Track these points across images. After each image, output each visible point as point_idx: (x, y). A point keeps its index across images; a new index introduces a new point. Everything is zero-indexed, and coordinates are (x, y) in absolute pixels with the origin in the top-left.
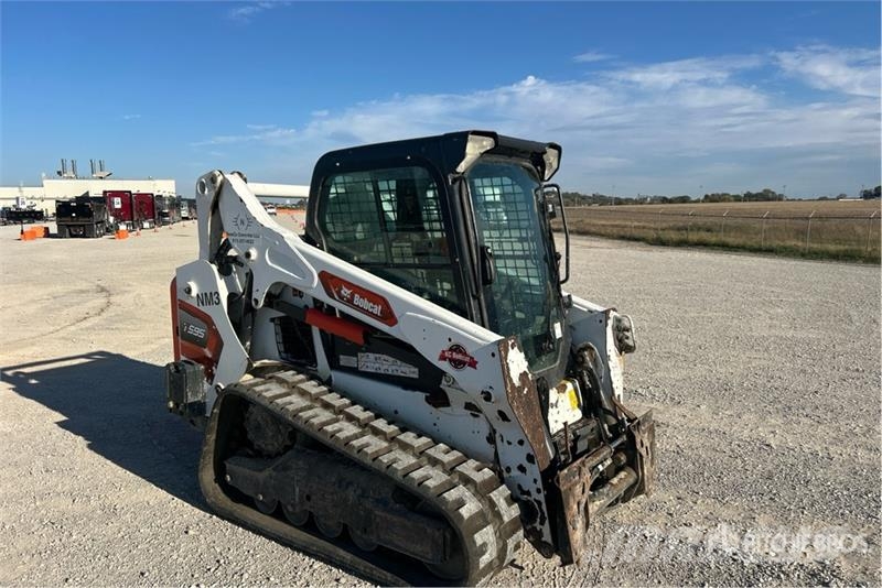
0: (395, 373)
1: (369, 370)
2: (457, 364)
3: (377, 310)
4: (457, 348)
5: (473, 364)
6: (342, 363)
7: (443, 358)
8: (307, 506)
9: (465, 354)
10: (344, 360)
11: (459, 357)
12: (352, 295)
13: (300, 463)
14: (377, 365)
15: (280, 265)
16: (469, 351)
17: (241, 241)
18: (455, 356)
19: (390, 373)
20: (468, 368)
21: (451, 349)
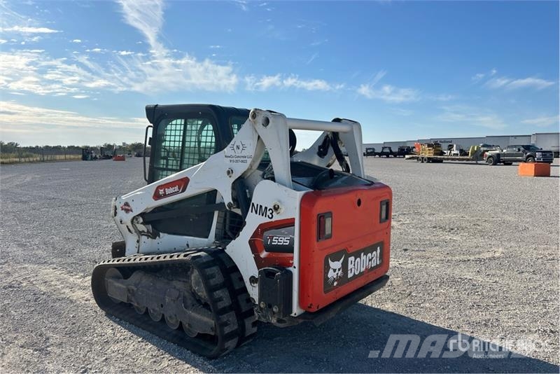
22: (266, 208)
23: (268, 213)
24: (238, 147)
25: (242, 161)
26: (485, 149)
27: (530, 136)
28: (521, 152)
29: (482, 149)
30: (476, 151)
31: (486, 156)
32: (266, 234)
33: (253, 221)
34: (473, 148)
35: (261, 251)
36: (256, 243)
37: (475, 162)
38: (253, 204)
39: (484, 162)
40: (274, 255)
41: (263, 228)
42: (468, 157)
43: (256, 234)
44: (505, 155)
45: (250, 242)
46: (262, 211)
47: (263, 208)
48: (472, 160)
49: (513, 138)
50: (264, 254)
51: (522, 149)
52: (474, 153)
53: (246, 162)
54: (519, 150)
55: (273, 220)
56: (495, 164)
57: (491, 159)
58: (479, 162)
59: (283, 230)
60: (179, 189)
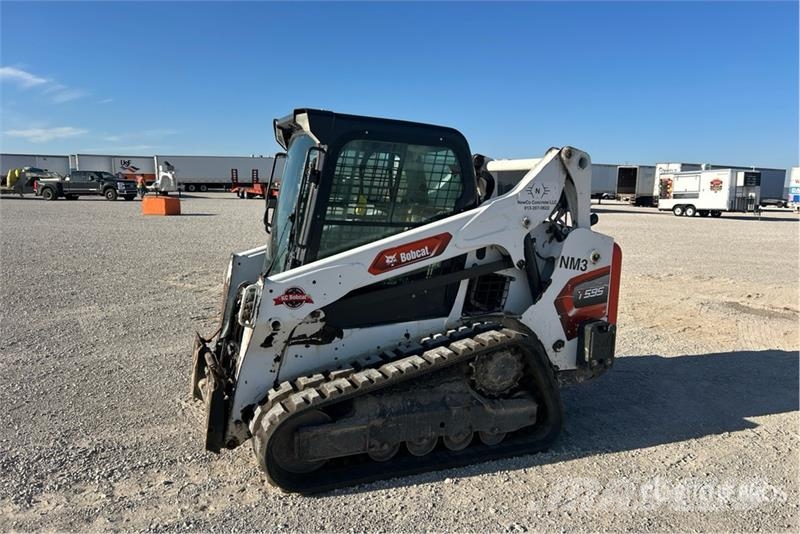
22: (579, 260)
23: (582, 265)
24: (538, 191)
25: (543, 208)
26: (35, 175)
27: (68, 157)
28: (95, 181)
29: (28, 174)
30: (18, 178)
31: (38, 186)
32: (577, 289)
33: (560, 277)
34: (13, 173)
35: (570, 309)
36: (564, 301)
37: (18, 195)
38: (563, 258)
39: (33, 195)
40: (585, 309)
41: (574, 283)
42: (6, 188)
43: (565, 291)
44: (68, 185)
45: (556, 302)
46: (573, 263)
47: (576, 261)
48: (14, 192)
49: (42, 159)
50: (573, 312)
51: (96, 177)
52: (15, 181)
53: (548, 208)
54: (93, 178)
55: (586, 272)
56: (55, 198)
57: (49, 191)
58: (25, 196)
59: (596, 281)
60: (430, 250)
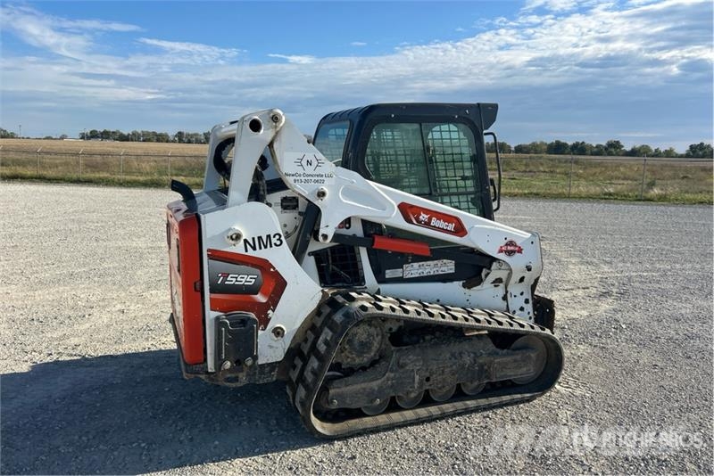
0: (436, 273)
1: (413, 276)
2: (510, 253)
3: (451, 227)
4: (511, 243)
5: (520, 251)
6: (387, 276)
7: (501, 251)
8: (427, 386)
9: (516, 246)
10: (389, 274)
11: (512, 248)
12: (430, 219)
13: (411, 357)
14: (420, 271)
15: (354, 201)
16: (518, 243)
17: (306, 181)
18: (509, 248)
19: (432, 273)
20: (517, 254)
21: (507, 245)
